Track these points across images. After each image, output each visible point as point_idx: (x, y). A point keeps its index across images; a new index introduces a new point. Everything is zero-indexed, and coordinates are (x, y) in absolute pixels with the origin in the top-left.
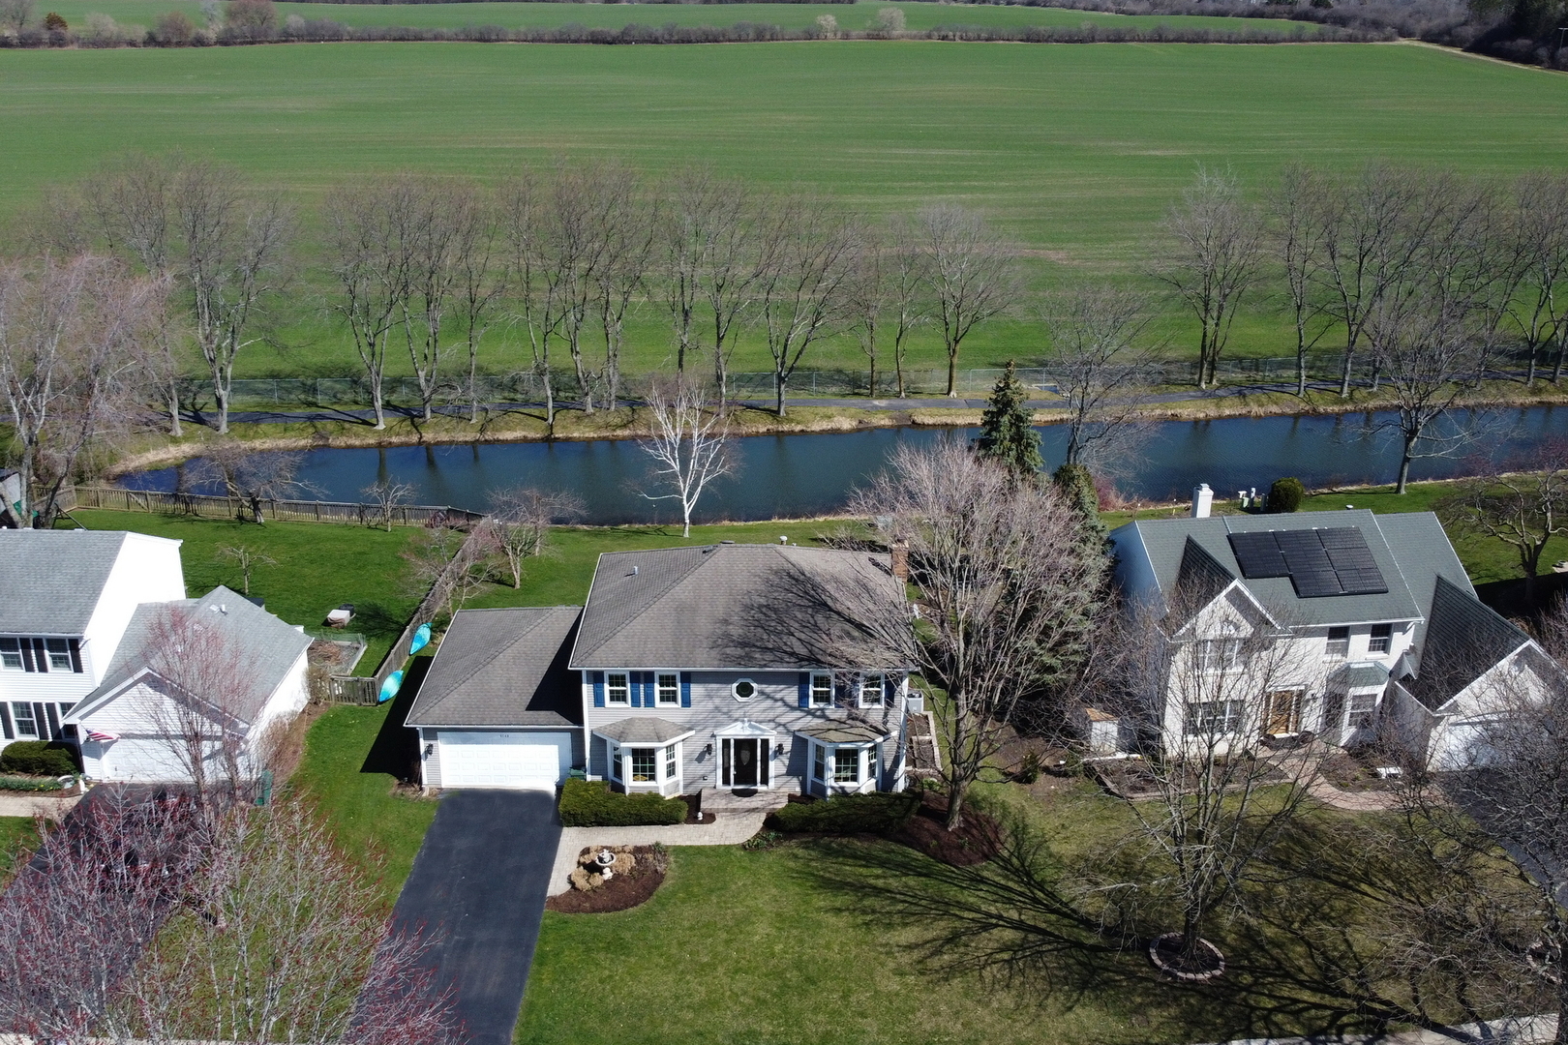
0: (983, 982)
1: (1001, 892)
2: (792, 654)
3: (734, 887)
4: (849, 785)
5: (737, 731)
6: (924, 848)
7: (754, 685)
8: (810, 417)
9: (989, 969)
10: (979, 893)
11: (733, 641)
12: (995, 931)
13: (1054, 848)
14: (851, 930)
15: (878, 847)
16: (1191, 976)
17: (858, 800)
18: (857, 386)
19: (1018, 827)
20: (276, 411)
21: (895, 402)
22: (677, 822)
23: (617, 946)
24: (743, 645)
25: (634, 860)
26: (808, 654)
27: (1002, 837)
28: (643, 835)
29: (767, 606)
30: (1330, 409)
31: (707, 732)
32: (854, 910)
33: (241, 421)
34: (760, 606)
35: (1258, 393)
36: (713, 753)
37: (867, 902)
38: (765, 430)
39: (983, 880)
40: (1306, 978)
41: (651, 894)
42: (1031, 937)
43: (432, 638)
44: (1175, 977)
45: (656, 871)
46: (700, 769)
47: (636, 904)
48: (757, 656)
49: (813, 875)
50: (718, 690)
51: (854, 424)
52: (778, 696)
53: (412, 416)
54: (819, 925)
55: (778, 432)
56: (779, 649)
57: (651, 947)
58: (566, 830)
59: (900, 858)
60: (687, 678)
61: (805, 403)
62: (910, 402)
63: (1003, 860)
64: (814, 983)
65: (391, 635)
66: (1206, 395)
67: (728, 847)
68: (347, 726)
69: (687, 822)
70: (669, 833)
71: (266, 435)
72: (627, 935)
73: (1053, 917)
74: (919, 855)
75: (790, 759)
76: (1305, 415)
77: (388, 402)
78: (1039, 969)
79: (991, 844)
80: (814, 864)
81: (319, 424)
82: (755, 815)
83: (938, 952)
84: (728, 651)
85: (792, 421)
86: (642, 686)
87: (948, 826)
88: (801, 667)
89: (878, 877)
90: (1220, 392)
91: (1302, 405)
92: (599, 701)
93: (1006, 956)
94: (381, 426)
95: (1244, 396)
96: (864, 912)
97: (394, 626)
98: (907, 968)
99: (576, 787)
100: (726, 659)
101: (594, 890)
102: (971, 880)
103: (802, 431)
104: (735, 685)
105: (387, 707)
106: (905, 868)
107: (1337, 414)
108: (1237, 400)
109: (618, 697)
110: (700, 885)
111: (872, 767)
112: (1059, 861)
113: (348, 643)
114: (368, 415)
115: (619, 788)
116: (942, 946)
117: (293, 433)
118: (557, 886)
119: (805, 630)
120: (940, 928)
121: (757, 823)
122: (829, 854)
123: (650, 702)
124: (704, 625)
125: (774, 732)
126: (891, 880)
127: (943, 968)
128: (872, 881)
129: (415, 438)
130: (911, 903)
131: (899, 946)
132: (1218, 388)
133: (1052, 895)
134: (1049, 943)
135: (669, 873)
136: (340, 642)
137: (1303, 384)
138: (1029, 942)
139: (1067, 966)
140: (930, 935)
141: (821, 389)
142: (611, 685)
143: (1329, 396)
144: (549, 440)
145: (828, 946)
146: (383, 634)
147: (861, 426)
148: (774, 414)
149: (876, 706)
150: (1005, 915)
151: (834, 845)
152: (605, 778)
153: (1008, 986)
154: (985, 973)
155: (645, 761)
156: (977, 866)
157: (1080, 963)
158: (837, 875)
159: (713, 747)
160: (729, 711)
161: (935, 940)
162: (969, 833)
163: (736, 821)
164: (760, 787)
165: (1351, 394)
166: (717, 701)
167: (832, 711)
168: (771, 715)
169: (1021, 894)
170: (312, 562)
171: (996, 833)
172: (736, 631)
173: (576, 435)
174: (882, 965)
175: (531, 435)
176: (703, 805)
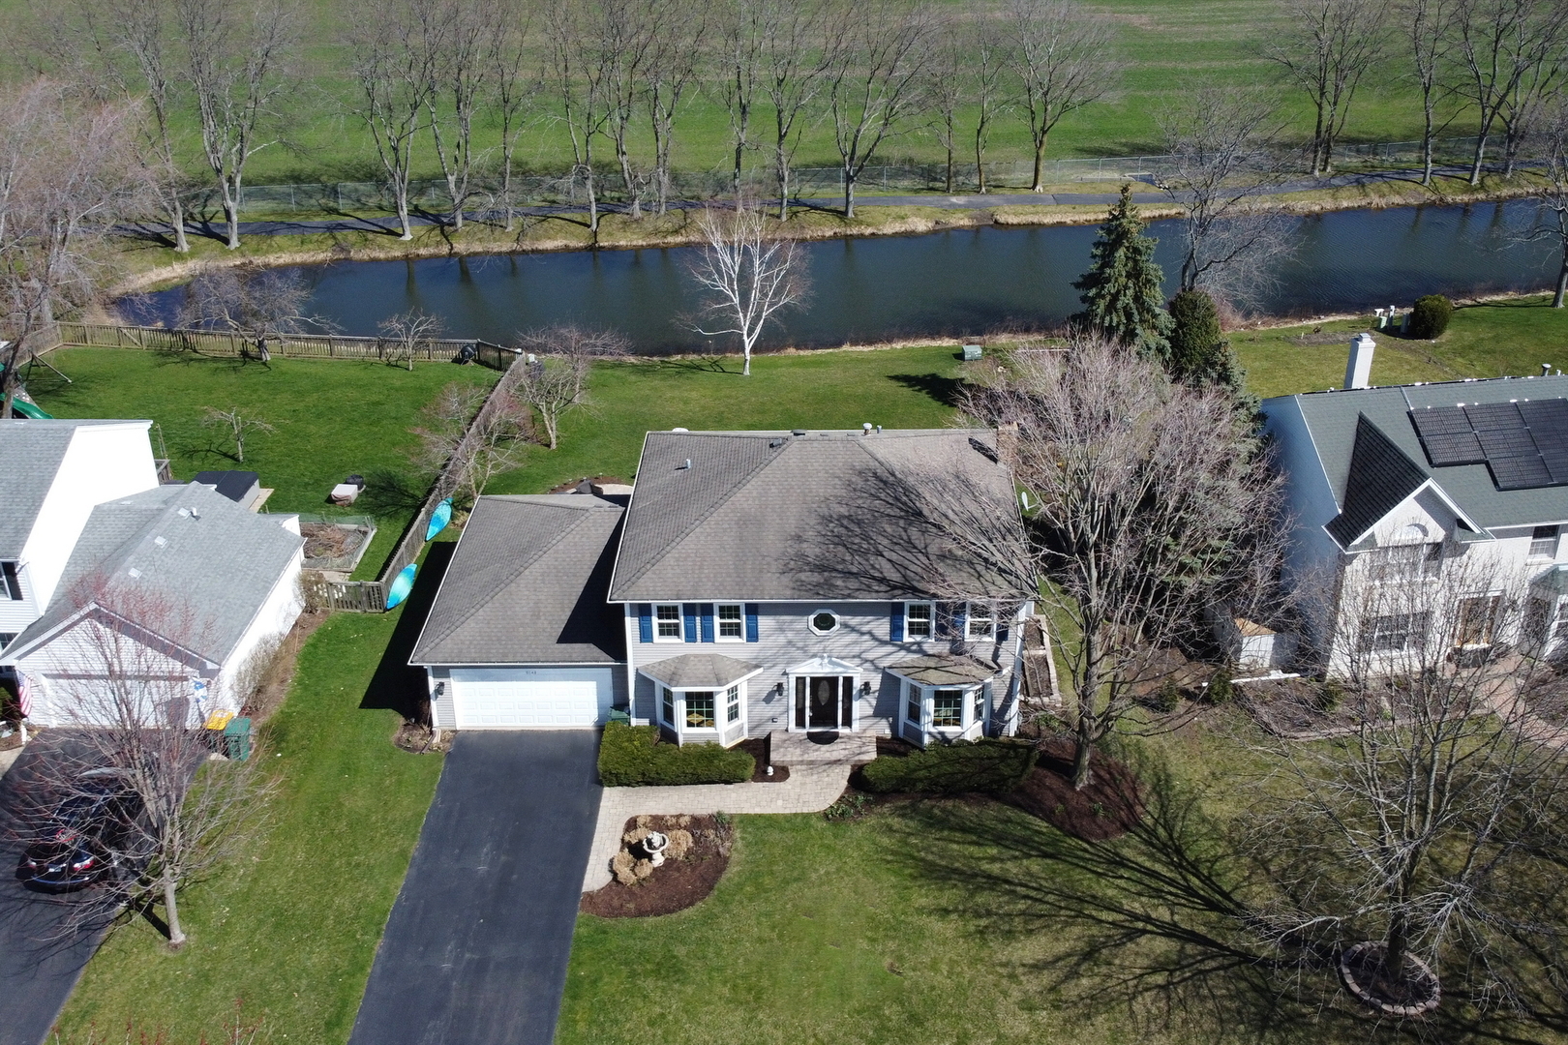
0: (1135, 1022)
1: (1146, 880)
2: (882, 580)
3: (814, 876)
4: (950, 730)
5: (814, 668)
6: (1048, 816)
7: (836, 617)
8: (882, 218)
9: (1140, 999)
10: (1118, 882)
11: (808, 564)
12: (1143, 940)
13: (1208, 809)
14: (961, 941)
15: (991, 813)
16: (1401, 1010)
17: (962, 751)
18: (934, 178)
19: (1159, 780)
20: (294, 220)
21: (975, 198)
22: (743, 780)
23: (669, 969)
24: (821, 568)
25: (690, 839)
26: (902, 580)
27: (1142, 796)
28: (701, 798)
29: (849, 518)
30: (1458, 199)
31: (778, 669)
32: (964, 911)
33: (254, 233)
34: (841, 517)
35: (1379, 182)
36: (785, 693)
37: (980, 899)
38: (831, 233)
39: (1122, 862)
40: (1546, 1011)
41: (711, 888)
42: (1190, 948)
43: (453, 517)
44: (1380, 1010)
45: (718, 853)
46: (769, 710)
47: (692, 904)
48: (839, 583)
49: (913, 858)
50: (792, 622)
51: (931, 225)
52: (865, 629)
53: (440, 222)
54: (920, 932)
55: (846, 236)
56: (865, 574)
57: (713, 969)
58: (607, 790)
59: (1019, 832)
60: (753, 610)
61: (874, 202)
62: (991, 199)
63: (1146, 831)
64: (920, 1024)
65: (405, 513)
66: (1321, 185)
67: (806, 816)
68: (348, 641)
69: (755, 779)
70: (734, 795)
71: (281, 249)
72: (681, 951)
73: (1213, 916)
74: (1042, 825)
75: (878, 699)
76: (1431, 206)
77: (416, 207)
78: (1203, 999)
79: (1130, 807)
80: (913, 840)
81: (339, 235)
82: (837, 769)
83: (1073, 974)
84: (803, 576)
85: (860, 223)
86: (698, 619)
87: (1074, 784)
88: (894, 597)
89: (993, 859)
90: (1336, 182)
91: (1428, 194)
92: (645, 636)
93: (1160, 979)
94: (408, 237)
95: (1363, 186)
96: (978, 915)
97: (409, 501)
98: (1038, 999)
99: (617, 735)
100: (801, 587)
101: (641, 882)
102: (1110, 862)
103: (873, 234)
104: (812, 617)
105: (396, 616)
106: (1027, 846)
107: (1467, 204)
108: (1355, 190)
109: (668, 631)
110: (772, 873)
111: (978, 710)
112: (1215, 828)
113: (355, 527)
114: (394, 224)
115: (670, 737)
116: (1078, 964)
117: (311, 246)
118: (595, 878)
119: (896, 548)
120: (1073, 938)
121: (841, 782)
122: (931, 825)
123: (708, 636)
124: (773, 542)
125: (860, 669)
126: (1009, 865)
127: (1083, 999)
128: (985, 866)
129: (445, 250)
130: (1036, 900)
131: (1024, 965)
132: (1333, 177)
133: (1207, 880)
134: (1213, 957)
135: (735, 856)
136: (345, 526)
137: (1429, 171)
138: (1188, 956)
139: (1240, 994)
140: (1062, 948)
141: (892, 183)
142: (660, 617)
143: (1457, 184)
144: (593, 249)
145: (934, 966)
146: (396, 512)
147: (938, 227)
148: (842, 215)
149: (986, 639)
150: (1154, 916)
151: (936, 811)
152: (653, 722)
153: (1166, 1026)
154: (1136, 1007)
155: (701, 705)
156: (1114, 840)
157: (1254, 988)
158: (942, 857)
159: (785, 686)
160: (806, 646)
161: (1068, 955)
162: (1102, 793)
163: (815, 777)
164: (842, 730)
165: (1482, 181)
166: (790, 635)
167: (931, 645)
168: (856, 650)
169: (1171, 882)
170: (319, 416)
171: (1134, 790)
172: (812, 551)
173: (623, 243)
174: (1005, 994)
175: (574, 243)
176: (774, 757)
